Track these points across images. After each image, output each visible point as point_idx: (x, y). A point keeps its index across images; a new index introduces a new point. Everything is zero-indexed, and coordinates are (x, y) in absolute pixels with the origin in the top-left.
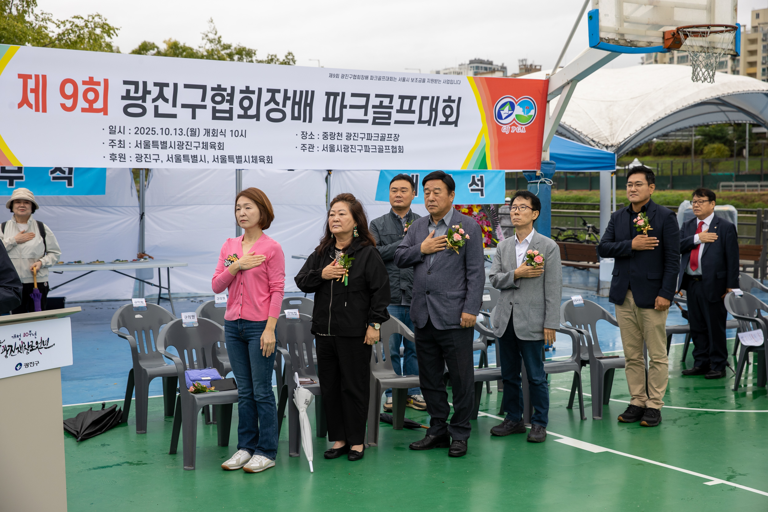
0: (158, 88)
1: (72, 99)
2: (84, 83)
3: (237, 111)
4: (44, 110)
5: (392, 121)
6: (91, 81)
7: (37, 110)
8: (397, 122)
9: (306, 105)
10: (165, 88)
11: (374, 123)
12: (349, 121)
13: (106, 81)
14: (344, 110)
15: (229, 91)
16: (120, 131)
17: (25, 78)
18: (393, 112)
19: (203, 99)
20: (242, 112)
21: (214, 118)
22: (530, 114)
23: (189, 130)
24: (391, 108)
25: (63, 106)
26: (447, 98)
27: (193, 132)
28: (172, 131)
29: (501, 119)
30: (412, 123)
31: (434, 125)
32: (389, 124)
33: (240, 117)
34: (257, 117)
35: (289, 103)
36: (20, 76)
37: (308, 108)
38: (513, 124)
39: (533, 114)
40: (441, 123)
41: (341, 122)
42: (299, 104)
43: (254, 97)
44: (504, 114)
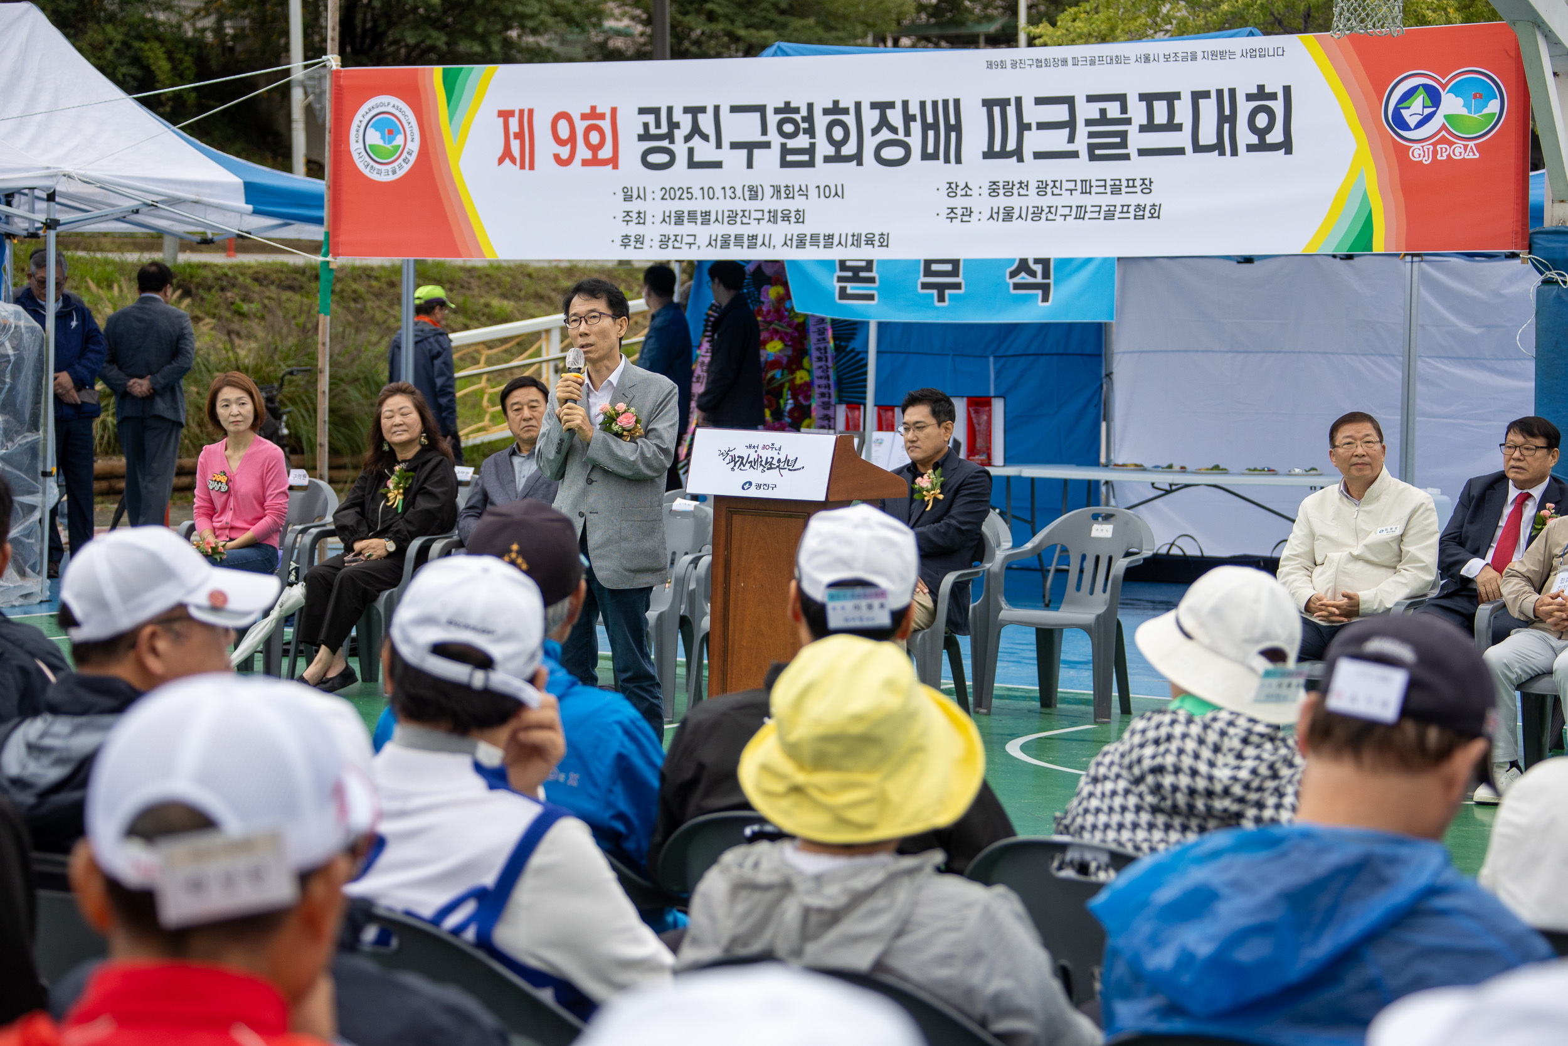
0: (689, 116)
1: (568, 147)
2: (584, 117)
3: (824, 148)
4: (532, 167)
5: (1132, 150)
6: (593, 114)
7: (522, 167)
8: (1142, 152)
9: (949, 128)
10: (700, 116)
11: (1093, 157)
12: (1038, 155)
13: (614, 111)
14: (1026, 133)
15: (804, 112)
16: (639, 196)
17: (505, 115)
18: (1132, 130)
19: (764, 132)
20: (831, 151)
21: (784, 164)
22: (1486, 111)
23: (746, 189)
24: (1128, 121)
25: (557, 157)
26: (1255, 91)
27: (754, 193)
28: (719, 193)
29: (1407, 128)
30: (1180, 151)
31: (1234, 153)
32: (1126, 157)
33: (827, 159)
34: (858, 158)
35: (916, 127)
36: (501, 114)
37: (953, 135)
38: (1443, 138)
39: (1497, 111)
40: (1251, 148)
41: (1021, 159)
42: (935, 126)
43: (850, 120)
44: (1411, 115)
